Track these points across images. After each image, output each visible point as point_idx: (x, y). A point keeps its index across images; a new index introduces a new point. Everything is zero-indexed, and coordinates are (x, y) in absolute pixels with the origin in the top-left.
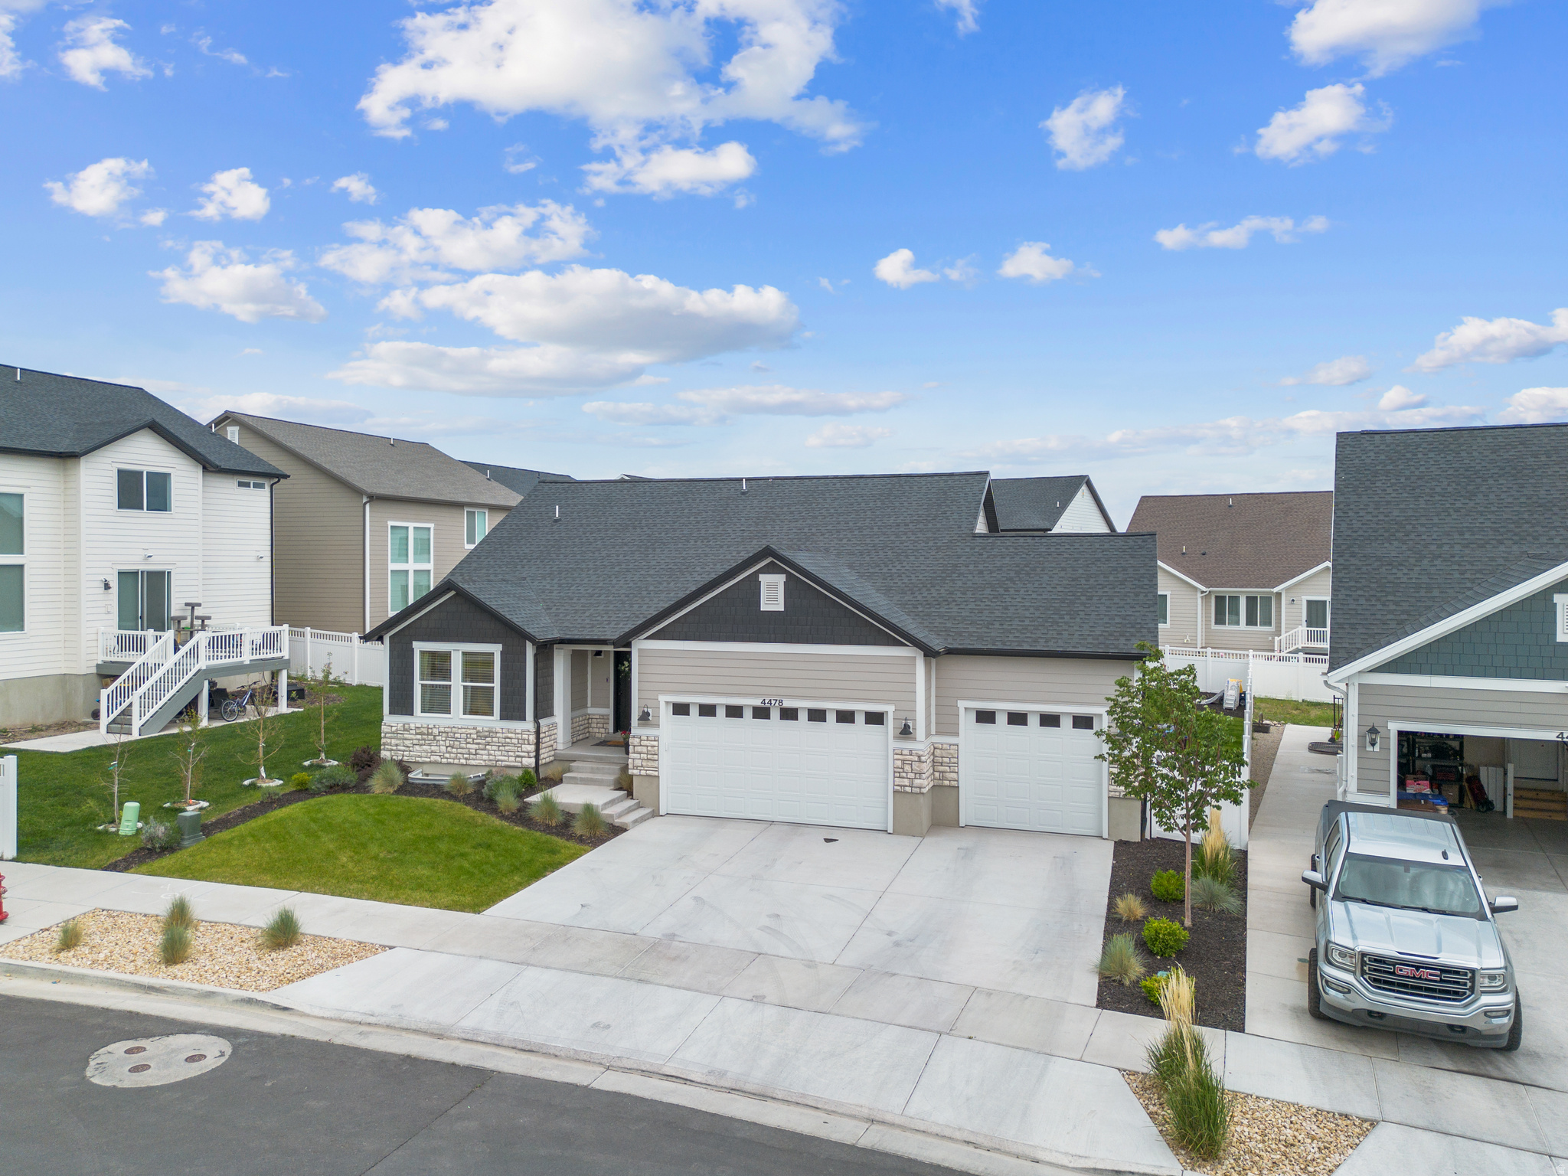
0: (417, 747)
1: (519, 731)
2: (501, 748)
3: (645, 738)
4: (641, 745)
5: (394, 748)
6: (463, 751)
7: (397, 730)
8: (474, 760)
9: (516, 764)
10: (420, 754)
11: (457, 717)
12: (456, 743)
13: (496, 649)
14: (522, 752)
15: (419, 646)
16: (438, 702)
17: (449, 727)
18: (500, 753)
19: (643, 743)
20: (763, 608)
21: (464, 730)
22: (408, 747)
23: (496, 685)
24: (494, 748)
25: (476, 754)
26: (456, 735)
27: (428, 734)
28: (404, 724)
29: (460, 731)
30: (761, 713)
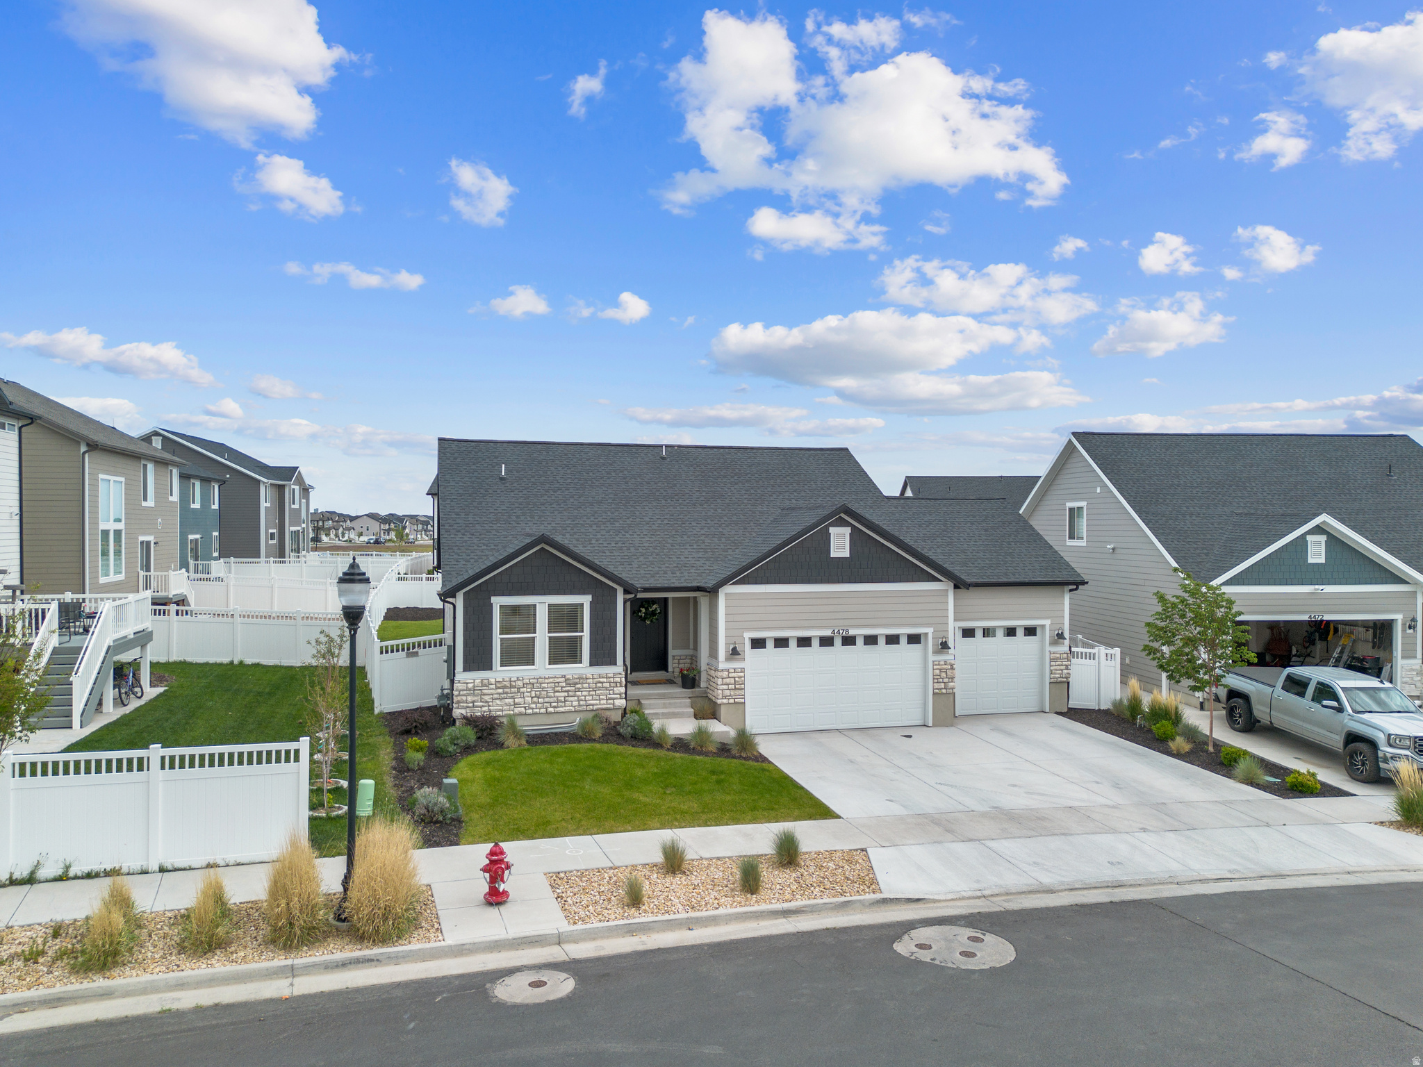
0: (498, 702)
1: (612, 675)
2: (591, 693)
3: (733, 671)
4: (729, 677)
5: (471, 705)
6: (551, 700)
7: (474, 686)
8: (562, 707)
9: (608, 706)
10: (501, 708)
11: (542, 667)
12: (543, 693)
13: (585, 600)
14: (613, 694)
15: (498, 602)
16: (521, 654)
17: (534, 678)
18: (591, 698)
19: (730, 675)
20: (833, 555)
21: (551, 680)
22: (487, 702)
23: (586, 635)
24: (584, 693)
25: (565, 701)
26: (543, 685)
27: (511, 687)
28: (482, 680)
29: (547, 681)
30: (826, 642)
